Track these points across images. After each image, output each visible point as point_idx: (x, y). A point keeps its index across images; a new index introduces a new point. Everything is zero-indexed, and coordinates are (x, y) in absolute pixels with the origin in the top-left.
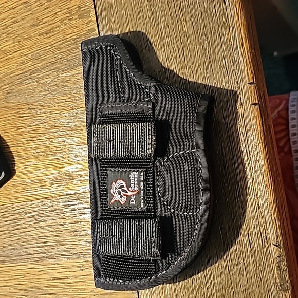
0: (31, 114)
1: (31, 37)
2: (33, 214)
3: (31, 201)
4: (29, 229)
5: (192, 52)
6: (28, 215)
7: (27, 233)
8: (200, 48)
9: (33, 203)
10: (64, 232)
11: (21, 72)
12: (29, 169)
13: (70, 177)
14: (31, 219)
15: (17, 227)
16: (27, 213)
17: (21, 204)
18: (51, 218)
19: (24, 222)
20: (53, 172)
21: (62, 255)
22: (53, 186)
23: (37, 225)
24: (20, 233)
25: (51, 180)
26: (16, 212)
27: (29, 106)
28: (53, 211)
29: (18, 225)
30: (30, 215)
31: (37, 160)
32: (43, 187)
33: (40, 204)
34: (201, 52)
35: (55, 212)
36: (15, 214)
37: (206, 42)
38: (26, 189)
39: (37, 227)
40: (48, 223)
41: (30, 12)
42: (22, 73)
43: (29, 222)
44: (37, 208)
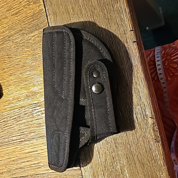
0: (10, 61)
1: (7, 17)
2: (15, 117)
3: (13, 110)
4: (13, 126)
5: (98, 17)
6: (12, 118)
7: (12, 128)
8: (103, 14)
10: (33, 125)
11: (3, 37)
12: (11, 92)
13: (35, 94)
14: (14, 120)
15: (6, 126)
16: (11, 117)
17: (8, 112)
18: (25, 118)
19: (10, 122)
20: (25, 92)
21: (33, 138)
22: (25, 100)
23: (18, 123)
24: (8, 129)
25: (24, 96)
26: (5, 117)
27: (9, 56)
28: (26, 114)
29: (6, 124)
30: (13, 118)
31: (15, 86)
32: (20, 101)
33: (18, 111)
34: (103, 16)
35: (27, 114)
37: (106, 10)
38: (9, 104)
40: (24, 121)
41: (6, 3)
42: (3, 38)
43: (13, 122)
44: (17, 114)
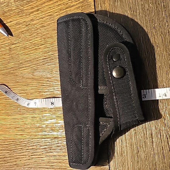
0: (49, 84)
1: (53, 36)
2: (45, 147)
3: (45, 139)
4: (42, 156)
5: (160, 56)
6: (42, 147)
7: (41, 158)
8: (166, 54)
9: (46, 140)
10: (65, 161)
11: (45, 57)
12: (45, 118)
14: (44, 150)
15: (34, 154)
16: (41, 146)
17: (38, 139)
18: (57, 151)
19: (39, 151)
22: (59, 131)
23: (48, 154)
24: (36, 158)
25: (59, 127)
26: (35, 144)
27: (48, 79)
28: (59, 147)
29: (35, 153)
30: (43, 147)
31: (51, 113)
32: (53, 131)
33: (50, 141)
34: (167, 57)
35: (60, 147)
36: (34, 146)
38: (42, 131)
39: (47, 156)
40: (55, 154)
41: (53, 21)
42: (45, 59)
43: (43, 151)
44: (48, 144)
